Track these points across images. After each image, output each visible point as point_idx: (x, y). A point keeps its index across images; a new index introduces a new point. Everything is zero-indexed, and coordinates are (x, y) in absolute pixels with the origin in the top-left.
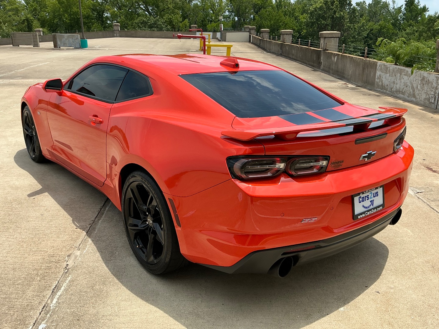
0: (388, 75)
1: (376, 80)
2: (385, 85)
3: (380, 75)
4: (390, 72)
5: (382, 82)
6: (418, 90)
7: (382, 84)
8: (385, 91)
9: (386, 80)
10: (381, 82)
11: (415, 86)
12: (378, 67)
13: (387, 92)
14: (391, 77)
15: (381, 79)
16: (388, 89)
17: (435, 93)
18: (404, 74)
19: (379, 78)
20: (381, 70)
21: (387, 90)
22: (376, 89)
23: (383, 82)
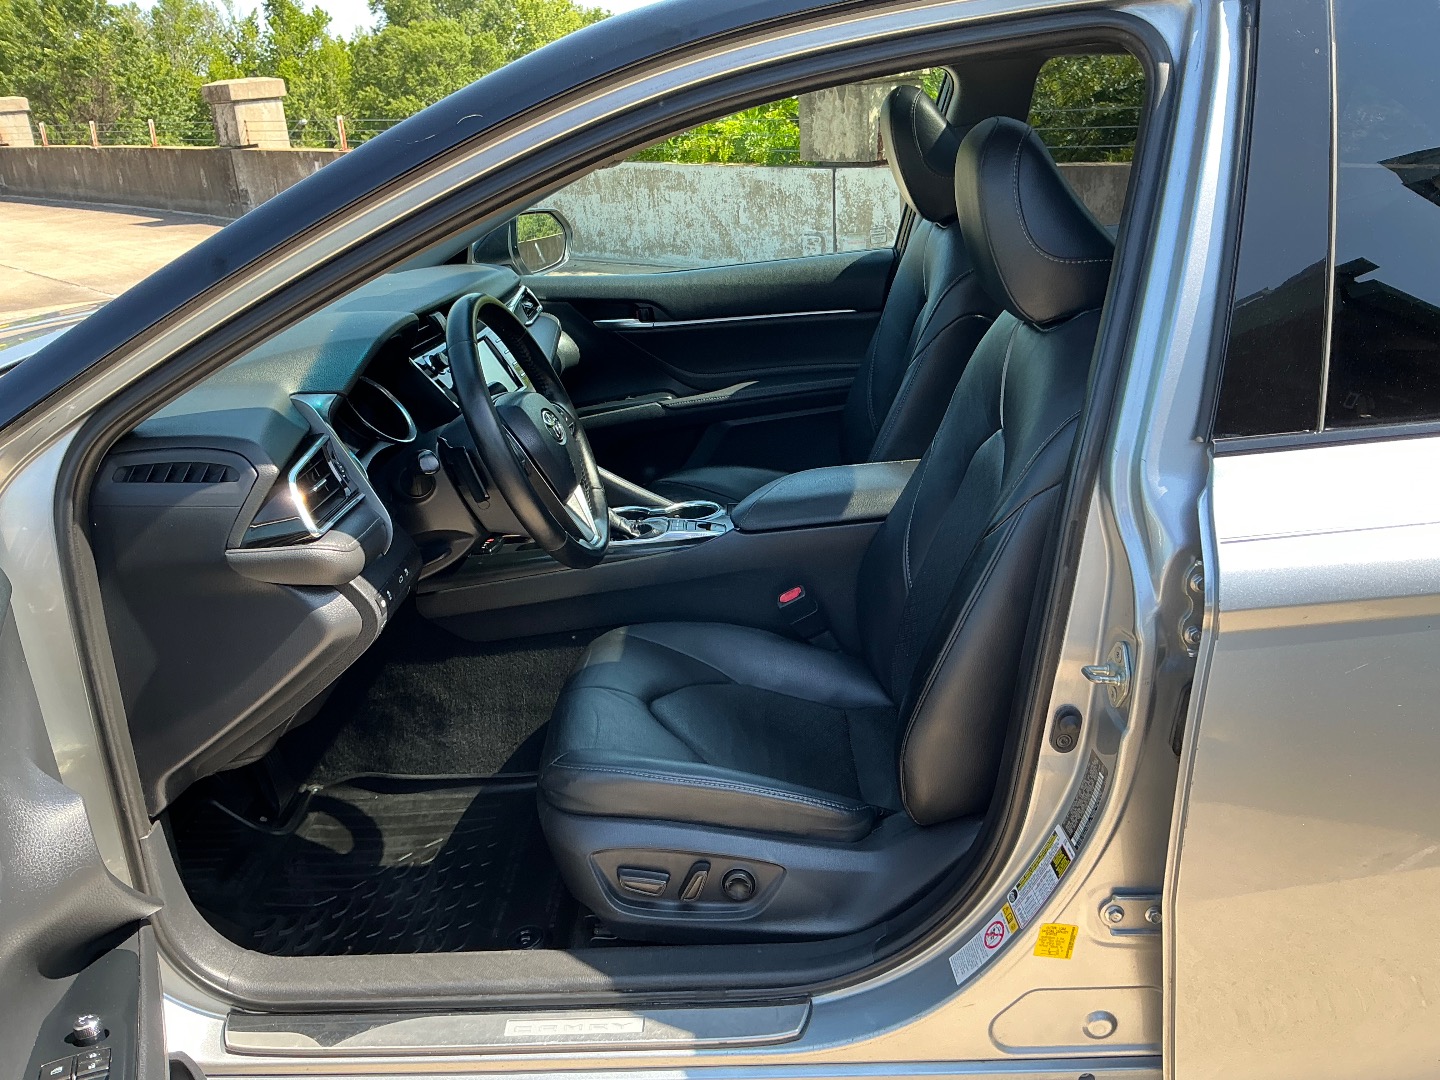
6: (742, 229)
11: (725, 217)
17: (816, 228)
18: (667, 187)
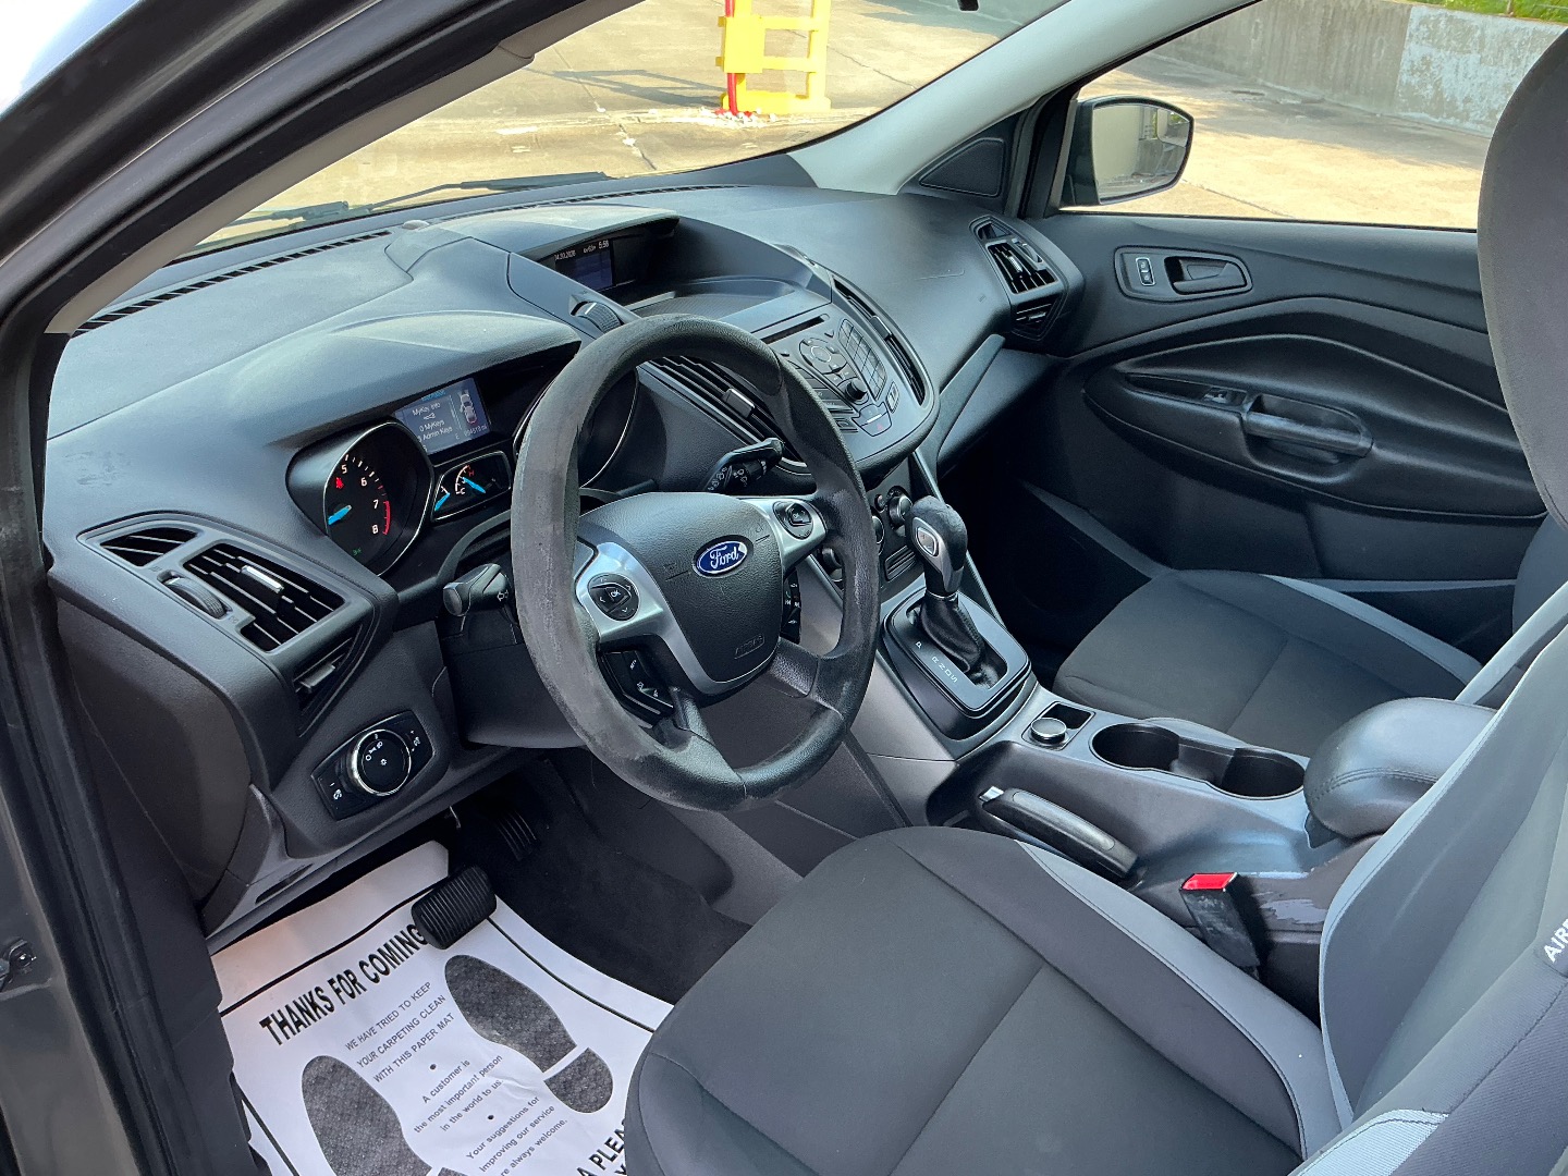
0: (1474, 58)
1: (1405, 78)
2: (1453, 96)
3: (1424, 58)
4: (1482, 46)
5: (1437, 86)
7: (1439, 93)
8: (1451, 121)
9: (1461, 76)
10: (1430, 87)
12: (1412, 26)
13: (1468, 125)
14: (1495, 68)
15: (1432, 74)
16: (1472, 115)
19: (1422, 72)
20: (1432, 36)
21: (1467, 118)
22: (1403, 114)
23: (1444, 85)
